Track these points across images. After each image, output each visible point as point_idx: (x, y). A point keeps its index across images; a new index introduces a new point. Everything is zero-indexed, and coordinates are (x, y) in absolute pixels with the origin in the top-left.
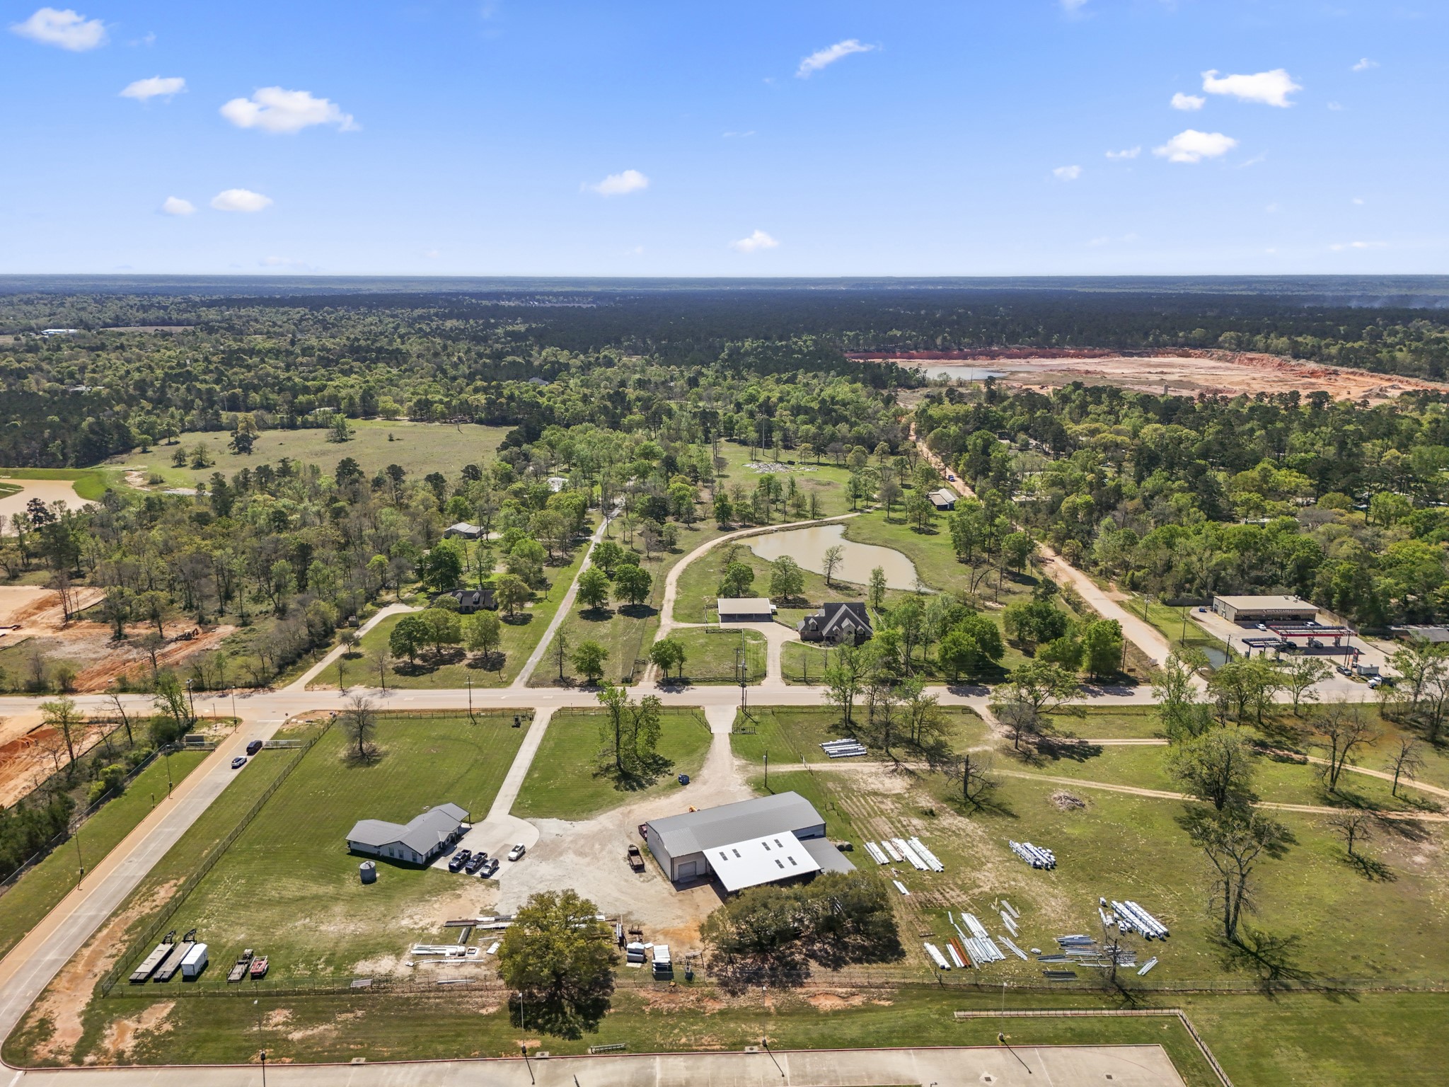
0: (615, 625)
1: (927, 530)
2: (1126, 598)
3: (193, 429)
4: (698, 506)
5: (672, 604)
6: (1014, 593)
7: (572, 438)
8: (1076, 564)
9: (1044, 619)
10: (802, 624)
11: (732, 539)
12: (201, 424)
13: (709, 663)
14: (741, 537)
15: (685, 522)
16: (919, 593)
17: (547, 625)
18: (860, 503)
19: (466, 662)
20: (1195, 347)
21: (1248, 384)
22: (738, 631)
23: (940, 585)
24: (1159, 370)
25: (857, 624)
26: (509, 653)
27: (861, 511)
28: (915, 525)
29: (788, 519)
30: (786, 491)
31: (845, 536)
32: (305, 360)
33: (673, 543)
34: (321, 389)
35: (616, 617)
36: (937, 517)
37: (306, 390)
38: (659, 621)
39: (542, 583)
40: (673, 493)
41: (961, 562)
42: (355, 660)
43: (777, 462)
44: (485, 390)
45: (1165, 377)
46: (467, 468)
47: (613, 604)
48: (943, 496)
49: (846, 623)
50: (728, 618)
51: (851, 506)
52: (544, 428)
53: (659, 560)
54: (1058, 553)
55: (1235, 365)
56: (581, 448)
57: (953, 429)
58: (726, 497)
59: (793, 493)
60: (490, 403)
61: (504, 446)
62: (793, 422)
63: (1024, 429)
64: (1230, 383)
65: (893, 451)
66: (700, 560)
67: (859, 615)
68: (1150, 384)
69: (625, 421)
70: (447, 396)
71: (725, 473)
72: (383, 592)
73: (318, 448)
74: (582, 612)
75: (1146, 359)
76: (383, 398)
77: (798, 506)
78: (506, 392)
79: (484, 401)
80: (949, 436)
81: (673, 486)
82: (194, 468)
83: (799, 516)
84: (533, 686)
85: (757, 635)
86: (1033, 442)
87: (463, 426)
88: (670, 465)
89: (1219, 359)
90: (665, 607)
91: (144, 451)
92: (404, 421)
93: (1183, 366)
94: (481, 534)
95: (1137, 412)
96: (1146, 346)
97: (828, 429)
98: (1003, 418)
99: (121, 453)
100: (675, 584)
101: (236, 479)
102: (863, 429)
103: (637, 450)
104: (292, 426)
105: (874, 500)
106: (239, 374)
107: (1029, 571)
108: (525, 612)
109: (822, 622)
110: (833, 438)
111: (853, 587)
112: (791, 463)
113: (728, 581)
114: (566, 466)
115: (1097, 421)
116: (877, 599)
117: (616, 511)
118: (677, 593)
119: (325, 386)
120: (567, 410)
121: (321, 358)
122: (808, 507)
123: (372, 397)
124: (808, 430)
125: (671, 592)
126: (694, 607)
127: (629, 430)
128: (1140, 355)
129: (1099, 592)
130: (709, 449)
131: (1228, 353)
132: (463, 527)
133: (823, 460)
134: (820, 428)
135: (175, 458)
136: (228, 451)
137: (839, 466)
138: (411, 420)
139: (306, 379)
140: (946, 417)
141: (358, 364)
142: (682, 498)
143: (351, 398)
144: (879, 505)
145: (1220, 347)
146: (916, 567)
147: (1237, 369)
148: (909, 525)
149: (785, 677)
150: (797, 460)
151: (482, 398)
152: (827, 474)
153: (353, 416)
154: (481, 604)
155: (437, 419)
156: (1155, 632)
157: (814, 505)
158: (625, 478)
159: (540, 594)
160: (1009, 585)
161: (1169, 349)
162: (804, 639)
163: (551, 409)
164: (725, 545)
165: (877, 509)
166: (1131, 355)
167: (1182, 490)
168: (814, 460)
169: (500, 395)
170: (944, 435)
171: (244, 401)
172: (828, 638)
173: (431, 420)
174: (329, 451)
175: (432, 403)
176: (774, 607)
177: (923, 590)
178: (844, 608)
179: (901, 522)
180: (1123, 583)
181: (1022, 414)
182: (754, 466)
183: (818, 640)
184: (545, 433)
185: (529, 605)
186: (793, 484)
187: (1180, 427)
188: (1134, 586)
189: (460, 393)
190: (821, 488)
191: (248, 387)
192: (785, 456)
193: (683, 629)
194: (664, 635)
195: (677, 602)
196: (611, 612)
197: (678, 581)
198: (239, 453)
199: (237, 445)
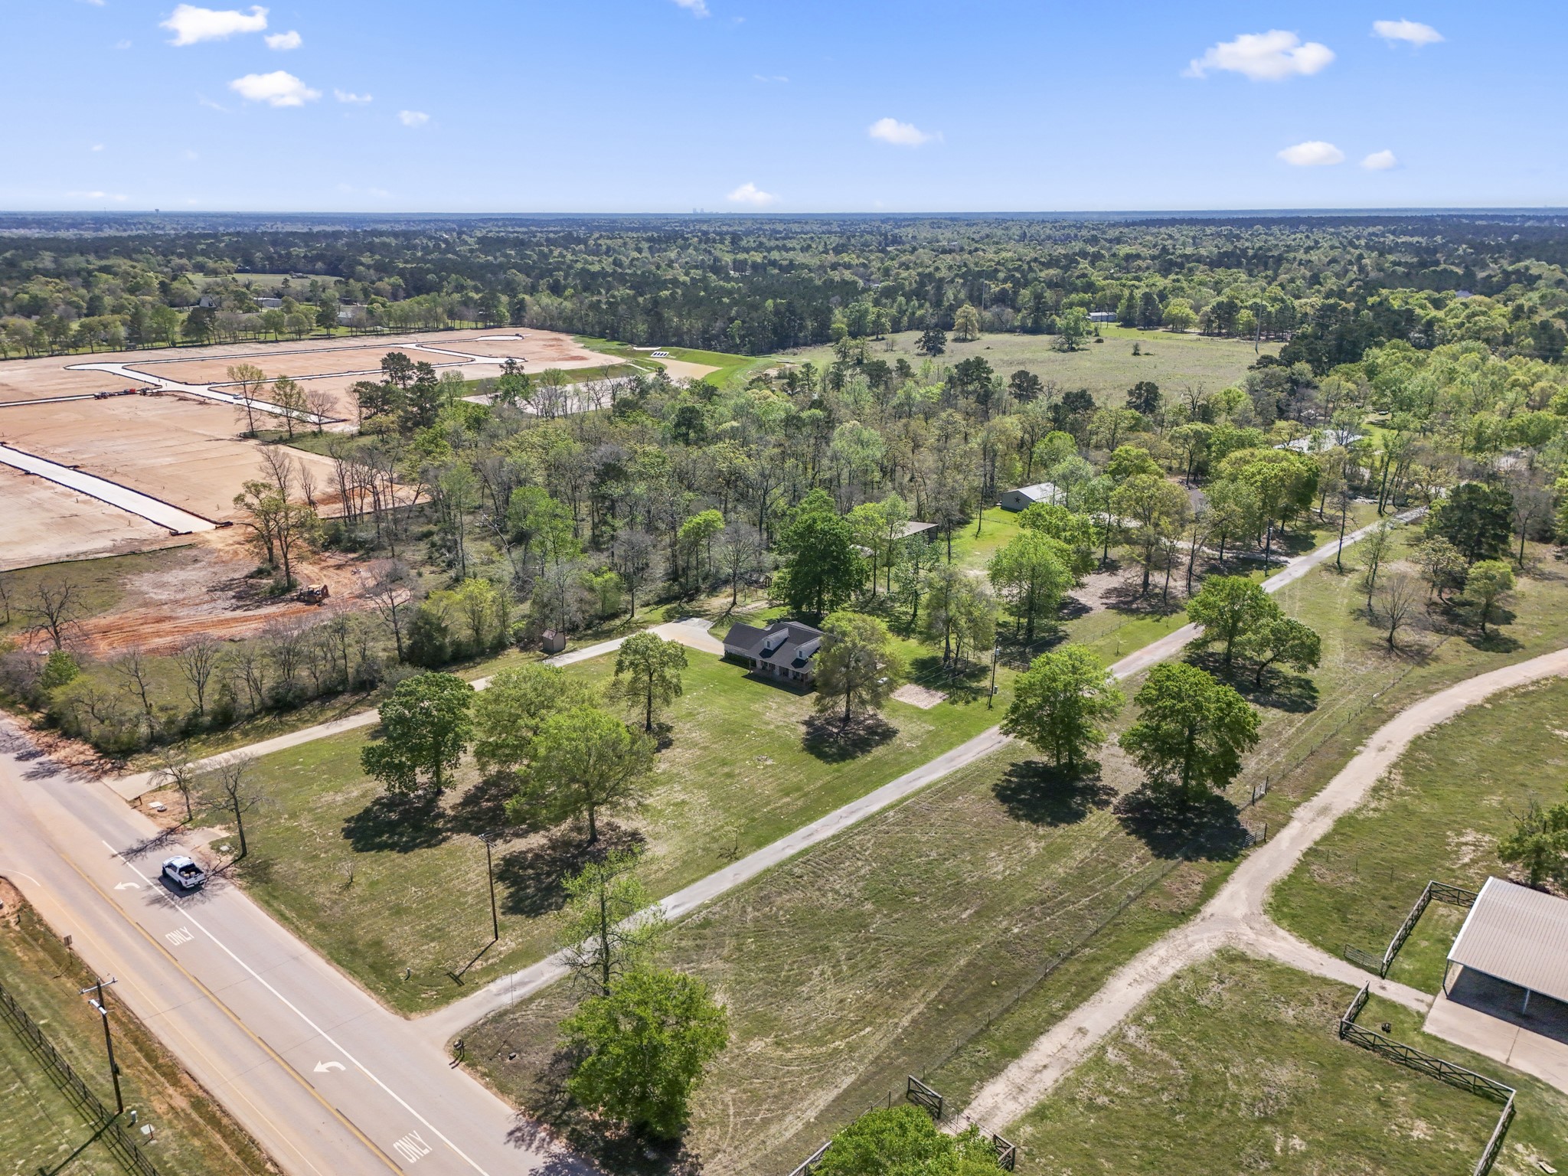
5: (1324, 826)
19: (525, 843)
22: (1493, 1090)
33: (1499, 616)
35: (1101, 822)
38: (1210, 891)
46: (1139, 387)
50: (1492, 992)
53: (1417, 657)
72: (726, 590)
90: (1285, 836)
92: (1190, 335)
99: (810, 345)
100: (1397, 749)
108: (892, 719)
118: (1379, 789)
126: (1386, 874)
136: (915, 351)
138: (1202, 334)
143: (1131, 298)
153: (1128, 324)
154: (810, 671)
155: (1238, 334)
171: (1013, 300)
173: (1230, 335)
175: (1239, 309)
185: (927, 701)
193: (1267, 965)
194: (1168, 971)
195: (1347, 825)
196: (1097, 795)
197: (1417, 743)
198: (925, 355)
199: (927, 343)
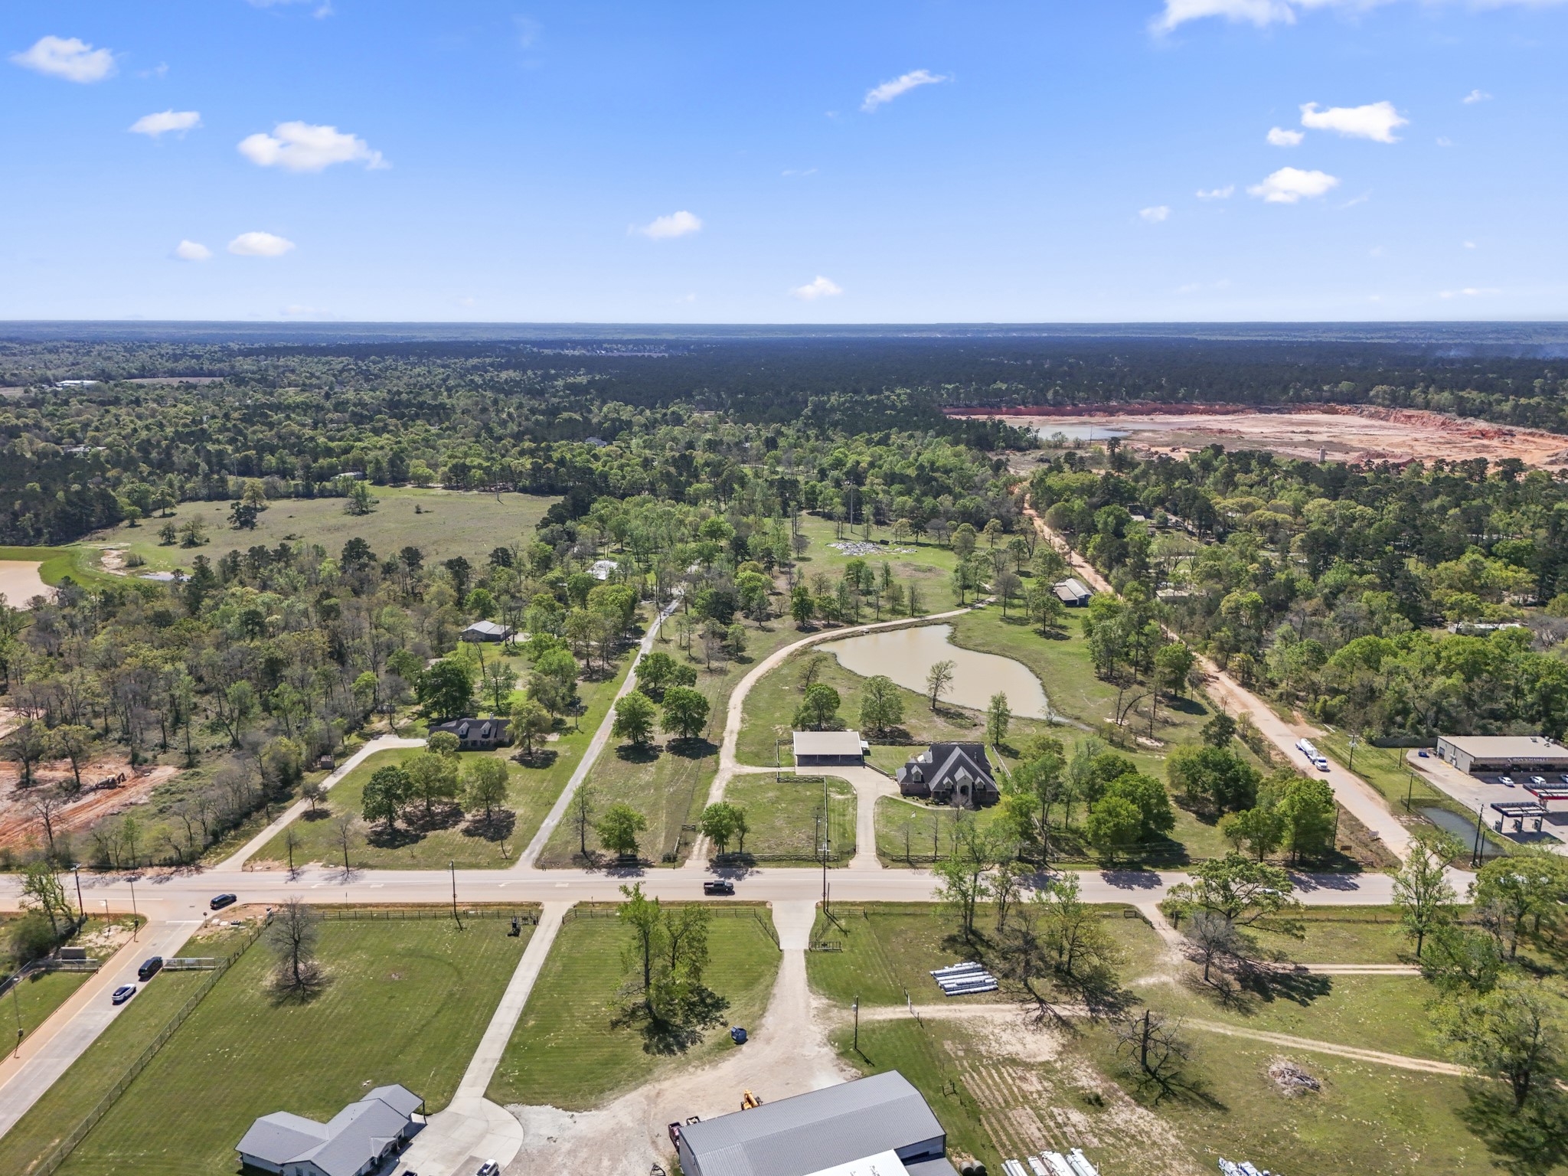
0: (661, 769)
1: (1056, 634)
2: (1319, 733)
3: (195, 498)
4: (772, 599)
5: (735, 737)
6: (1174, 725)
7: (626, 512)
8: (1246, 684)
9: (1223, 772)
10: (902, 773)
11: (813, 644)
12: (204, 492)
13: (780, 830)
14: (824, 641)
15: (757, 619)
16: (1051, 724)
17: (573, 769)
18: (969, 596)
19: (463, 825)
20: (1343, 403)
21: (1412, 447)
22: (819, 780)
23: (1076, 712)
24: (1304, 429)
25: (975, 774)
26: (519, 812)
27: (971, 605)
28: (1039, 626)
29: (881, 616)
30: (878, 581)
31: (952, 640)
32: (336, 416)
33: (741, 648)
34: (346, 451)
35: (665, 756)
36: (1066, 616)
37: (329, 452)
38: (717, 763)
39: (574, 706)
40: (743, 583)
41: (1101, 679)
42: (319, 822)
43: (868, 541)
44: (532, 453)
45: (1311, 437)
46: (496, 551)
47: (660, 736)
48: (1071, 589)
49: (961, 773)
50: (807, 760)
51: (959, 600)
52: (595, 500)
53: (722, 672)
54: (1222, 667)
55: (1391, 424)
56: (635, 525)
57: (1078, 504)
58: (805, 590)
59: (887, 583)
60: (537, 468)
61: (545, 523)
62: (887, 492)
63: (1160, 501)
64: (1391, 445)
65: (1007, 528)
66: (774, 673)
67: (977, 762)
68: (1296, 445)
69: (690, 490)
70: (488, 459)
71: (806, 555)
72: (374, 718)
73: (332, 522)
74: (621, 749)
75: (1287, 416)
76: (415, 462)
77: (895, 599)
78: (556, 455)
79: (529, 466)
80: (1073, 511)
81: (742, 575)
82: (183, 547)
83: (894, 612)
84: (543, 867)
85: (844, 787)
86: (1173, 519)
87: (504, 495)
88: (740, 548)
89: (1371, 416)
90: (726, 742)
91: (133, 525)
92: (438, 490)
93: (1330, 425)
94: (506, 635)
95: (1295, 483)
96: (1286, 402)
97: (928, 502)
98: (1135, 489)
99: (105, 527)
100: (740, 707)
101: (223, 563)
102: (968, 502)
103: (702, 528)
104: (308, 495)
105: (986, 592)
106: (258, 433)
107: (1191, 694)
108: (548, 748)
109: (929, 770)
110: (934, 513)
111: (967, 713)
112: (885, 543)
113: (807, 708)
114: (619, 546)
115: (1250, 494)
116: (999, 733)
117: (675, 604)
118: (743, 721)
119: (352, 447)
120: (624, 478)
121: (354, 414)
122: (906, 601)
123: (403, 461)
124: (905, 503)
125: (734, 720)
126: (762, 743)
127: (694, 502)
128: (1280, 411)
129: (1281, 724)
130: (788, 523)
131: (1381, 409)
132: (486, 627)
133: (922, 539)
134: (918, 500)
135: (163, 534)
136: (228, 525)
137: (943, 547)
138: (445, 488)
139: (331, 439)
140: (1068, 488)
141: (394, 421)
142: (754, 589)
143: (378, 462)
144: (992, 599)
145: (1372, 403)
146: (1043, 685)
147: (1395, 428)
148: (1029, 628)
149: (881, 854)
150: (891, 539)
151: (527, 463)
152: (928, 557)
153: (379, 482)
154: (492, 739)
155: (476, 487)
156: (1367, 787)
157: (914, 599)
158: (686, 562)
159: (570, 721)
160: (1165, 712)
161: (1312, 405)
162: (906, 793)
163: (604, 476)
164: (804, 652)
165: (991, 604)
166: (1270, 411)
167: (1372, 586)
168: (912, 539)
169: (549, 459)
170: (1066, 509)
171: (259, 465)
172: (937, 794)
173: (467, 488)
174: (344, 526)
175: (469, 468)
176: (865, 744)
177: (1056, 719)
178: (957, 752)
179: (1021, 621)
180: (1312, 712)
181: (1157, 485)
182: (841, 546)
183: (924, 794)
184: (595, 506)
185: (553, 738)
186: (887, 571)
187: (1353, 503)
188: (1328, 717)
189: (503, 456)
190: (921, 575)
191: (263, 448)
192: (878, 533)
193: (748, 775)
194: (724, 784)
195: (741, 734)
196: (657, 749)
197: (744, 703)
198: (240, 528)
199: (239, 518)
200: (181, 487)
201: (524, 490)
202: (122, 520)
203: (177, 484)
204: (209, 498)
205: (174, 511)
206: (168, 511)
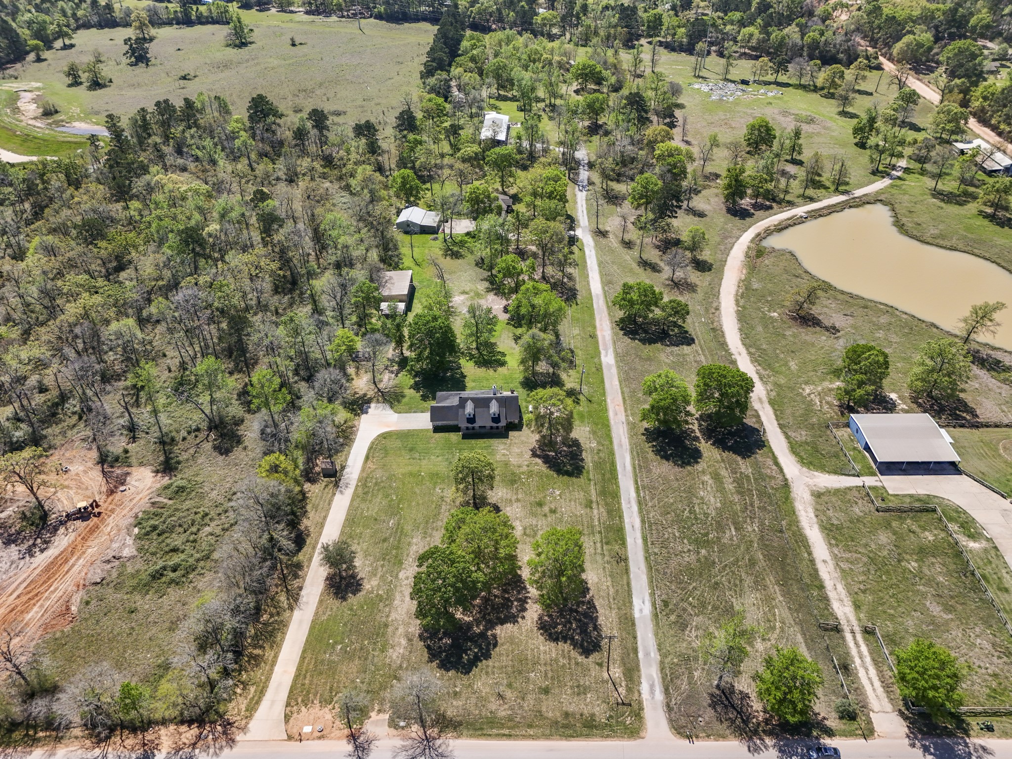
1: (1006, 219)
3: (87, 26)
5: (770, 411)
11: (760, 237)
12: (95, 19)
14: (770, 232)
19: (533, 612)
22: (925, 506)
27: (887, 174)
28: (980, 207)
29: (808, 193)
31: (900, 228)
38: (779, 466)
40: (664, 156)
43: (727, 80)
52: (461, 36)
53: (691, 286)
57: (926, 37)
61: (428, 70)
71: (679, 100)
73: (220, 59)
81: (662, 146)
82: (89, 89)
83: (813, 184)
85: (968, 523)
87: (362, 22)
90: (765, 422)
91: (39, 60)
92: (301, 14)
94: (442, 226)
99: (14, 61)
100: (743, 351)
104: (187, 21)
112: (745, 82)
114: (495, 89)
117: (585, 175)
118: (762, 376)
126: (807, 422)
132: (417, 214)
133: (787, 78)
135: (69, 75)
136: (125, 61)
137: (805, 88)
138: (307, 13)
144: (903, 164)
148: (971, 208)
150: (749, 77)
152: (800, 103)
155: (335, 13)
164: (758, 250)
165: (906, 171)
168: (770, 78)
170: (918, 44)
173: (327, 14)
174: (231, 62)
179: (956, 199)
182: (705, 87)
184: (464, 44)
192: (728, 68)
193: (830, 492)
194: (811, 513)
195: (774, 405)
197: (744, 342)
198: (136, 64)
199: (133, 54)
200: (74, 15)
201: (379, 17)
202: (28, 53)
203: (69, 12)
204: (100, 26)
205: (73, 42)
206: (67, 42)
